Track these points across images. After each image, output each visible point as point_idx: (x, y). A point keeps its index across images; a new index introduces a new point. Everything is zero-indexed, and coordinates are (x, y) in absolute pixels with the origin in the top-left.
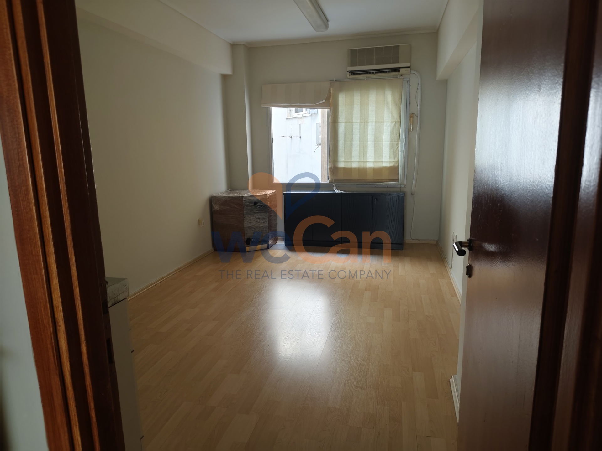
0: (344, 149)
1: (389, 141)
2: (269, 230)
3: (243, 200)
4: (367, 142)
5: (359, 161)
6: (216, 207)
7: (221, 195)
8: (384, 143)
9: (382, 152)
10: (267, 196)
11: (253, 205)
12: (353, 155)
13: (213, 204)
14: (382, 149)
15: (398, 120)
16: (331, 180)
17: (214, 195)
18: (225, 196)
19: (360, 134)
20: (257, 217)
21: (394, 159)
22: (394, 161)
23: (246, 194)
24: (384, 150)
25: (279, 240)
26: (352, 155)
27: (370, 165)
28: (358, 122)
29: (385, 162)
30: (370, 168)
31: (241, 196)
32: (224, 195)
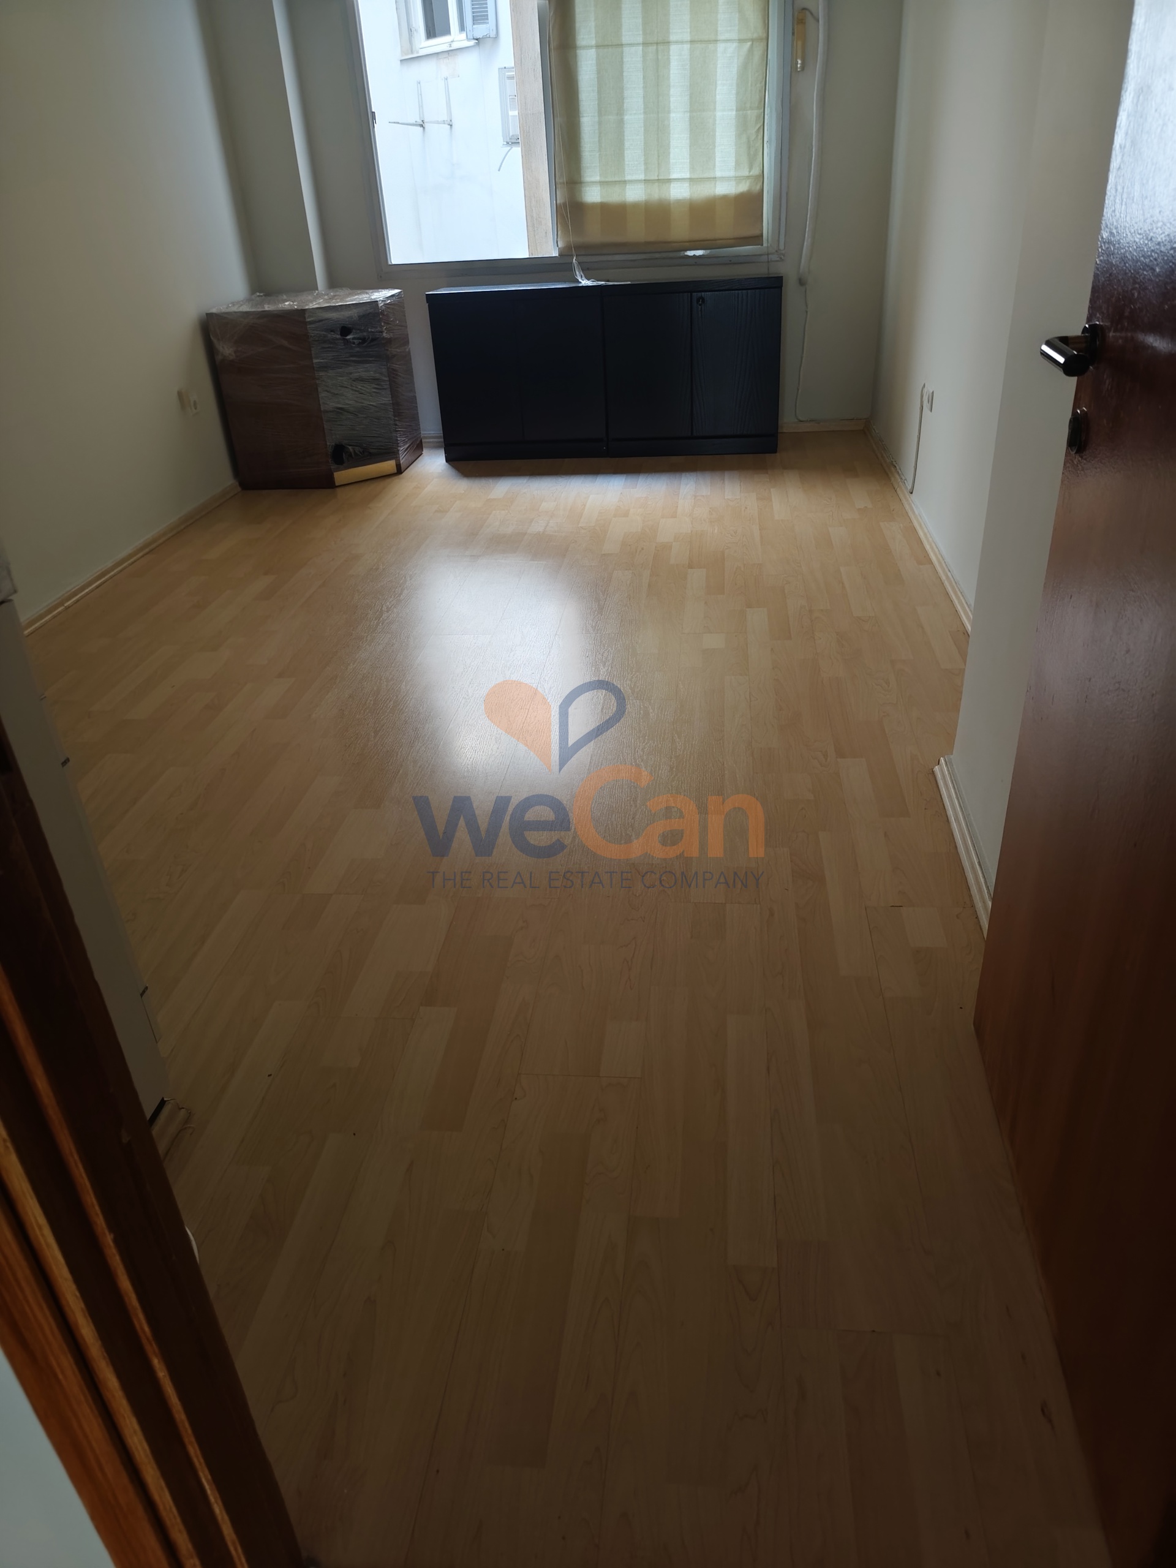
0: (600, 141)
1: (735, 108)
2: (395, 416)
3: (305, 323)
4: (669, 112)
5: (646, 181)
6: (226, 350)
7: (235, 309)
8: (719, 114)
9: (715, 146)
10: (378, 305)
11: (339, 336)
12: (626, 159)
13: (215, 341)
14: (714, 136)
15: (760, 32)
16: (564, 248)
17: (214, 311)
18: (247, 313)
19: (645, 87)
20: (356, 375)
21: (751, 168)
22: (748, 177)
23: (311, 302)
24: (718, 140)
25: (427, 447)
26: (624, 160)
27: (679, 192)
28: (638, 44)
29: (723, 179)
30: (679, 202)
31: (297, 310)
32: (245, 308)
